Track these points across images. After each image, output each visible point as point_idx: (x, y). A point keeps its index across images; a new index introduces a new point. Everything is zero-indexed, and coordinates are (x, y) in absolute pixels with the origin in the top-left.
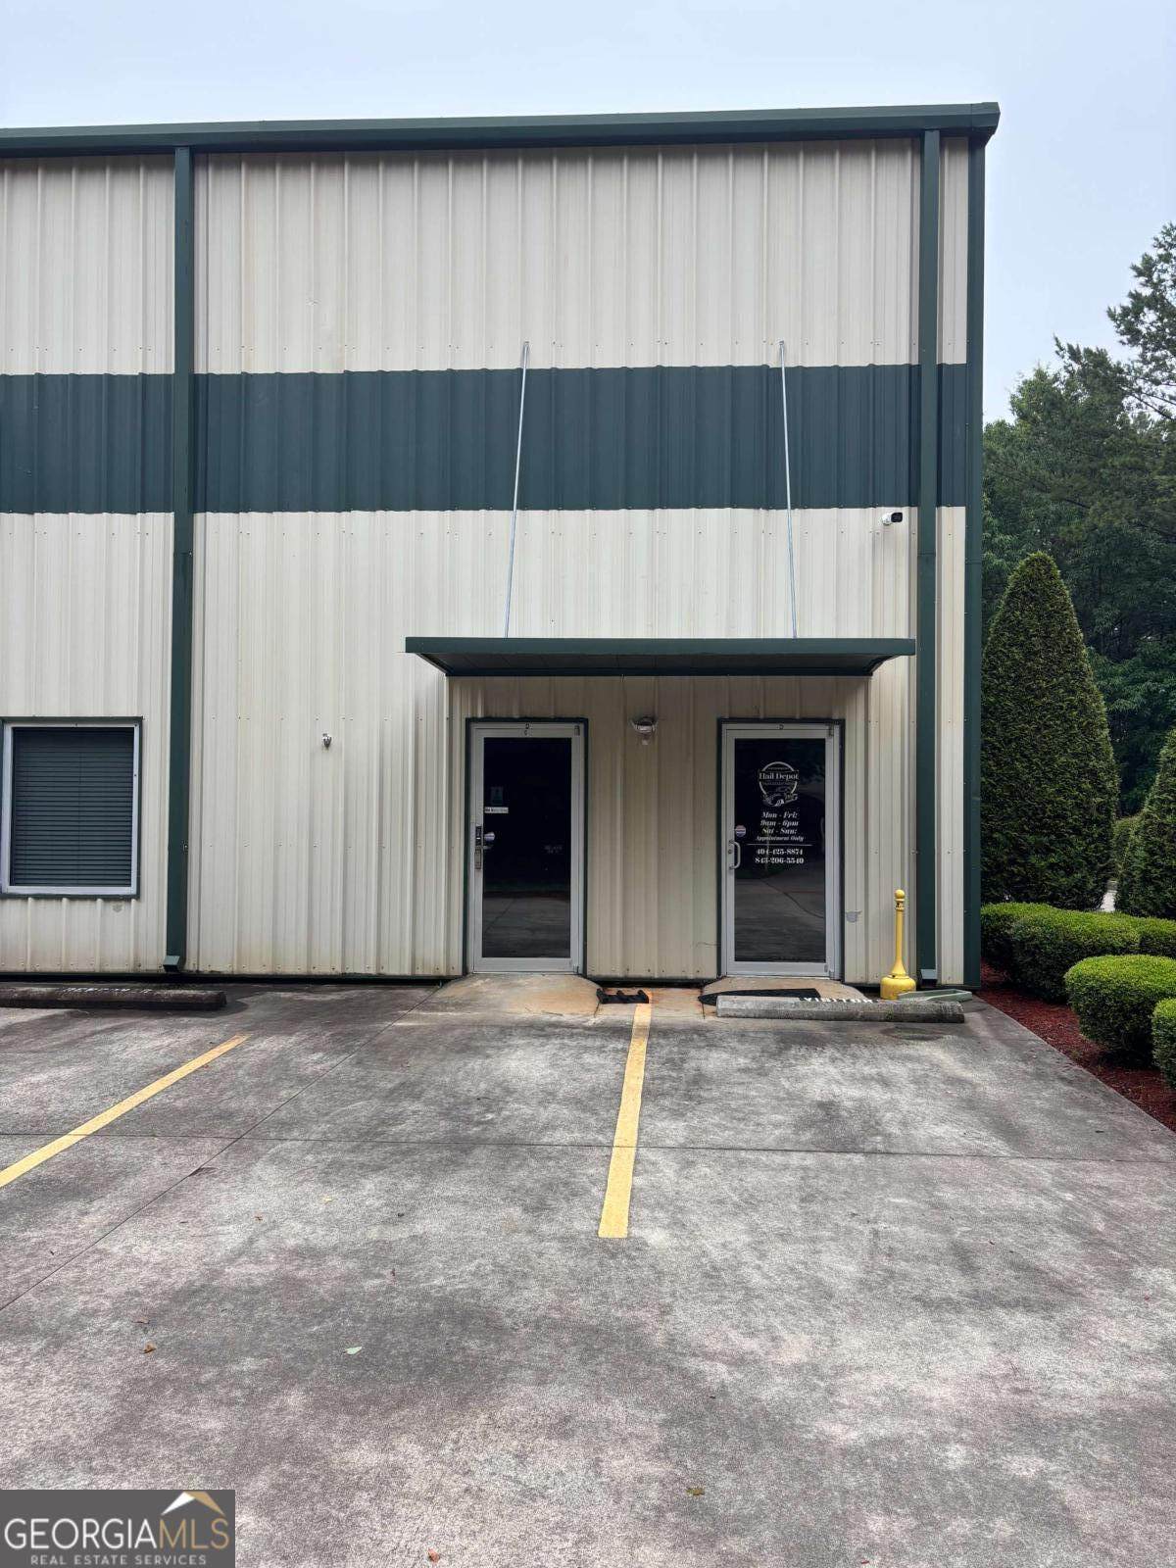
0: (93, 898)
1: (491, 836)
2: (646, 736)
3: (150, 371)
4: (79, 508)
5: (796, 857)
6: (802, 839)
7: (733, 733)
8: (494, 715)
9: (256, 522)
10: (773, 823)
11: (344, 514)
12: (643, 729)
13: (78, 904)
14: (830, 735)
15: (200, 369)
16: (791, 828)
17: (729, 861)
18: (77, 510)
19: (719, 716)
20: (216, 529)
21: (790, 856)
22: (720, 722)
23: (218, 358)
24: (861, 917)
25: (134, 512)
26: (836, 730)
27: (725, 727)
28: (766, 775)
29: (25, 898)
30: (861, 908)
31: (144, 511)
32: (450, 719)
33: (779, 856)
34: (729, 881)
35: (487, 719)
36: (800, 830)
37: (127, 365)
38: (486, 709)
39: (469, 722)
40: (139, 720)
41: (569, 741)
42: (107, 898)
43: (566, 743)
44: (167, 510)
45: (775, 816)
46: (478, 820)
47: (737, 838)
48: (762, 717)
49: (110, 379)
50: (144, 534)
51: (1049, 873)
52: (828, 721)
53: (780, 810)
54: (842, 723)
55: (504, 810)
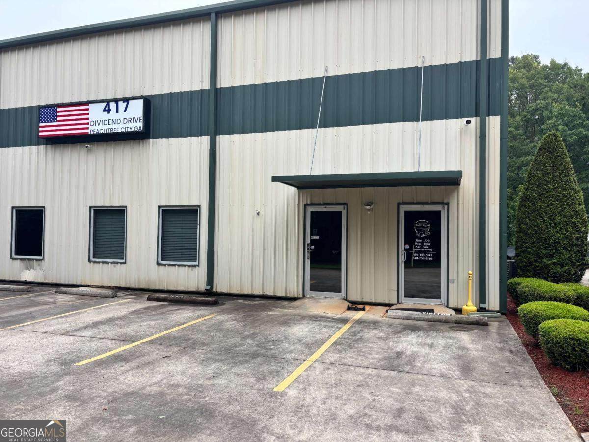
0: (185, 266)
1: (313, 247)
2: (369, 210)
3: (204, 88)
4: (181, 136)
5: (429, 257)
6: (432, 250)
7: (404, 209)
8: (314, 203)
9: (236, 137)
10: (420, 244)
11: (264, 133)
12: (368, 207)
13: (180, 268)
14: (443, 209)
15: (219, 86)
16: (428, 246)
17: (402, 258)
18: (181, 137)
19: (398, 202)
20: (223, 140)
21: (427, 257)
22: (399, 204)
23: (224, 82)
24: (456, 281)
25: (198, 136)
26: (446, 207)
27: (401, 206)
28: (417, 225)
29: (165, 265)
30: (455, 278)
31: (201, 136)
32: (299, 204)
33: (422, 257)
34: (402, 266)
35: (312, 204)
36: (431, 247)
37: (196, 88)
38: (311, 201)
39: (305, 206)
40: (199, 206)
41: (341, 212)
42: (189, 266)
43: (340, 213)
44: (208, 135)
45: (421, 241)
46: (308, 241)
47: (405, 249)
48: (415, 202)
49: (191, 92)
50: (201, 143)
51: (552, 266)
52: (443, 204)
53: (423, 239)
54: (448, 204)
55: (317, 237)
